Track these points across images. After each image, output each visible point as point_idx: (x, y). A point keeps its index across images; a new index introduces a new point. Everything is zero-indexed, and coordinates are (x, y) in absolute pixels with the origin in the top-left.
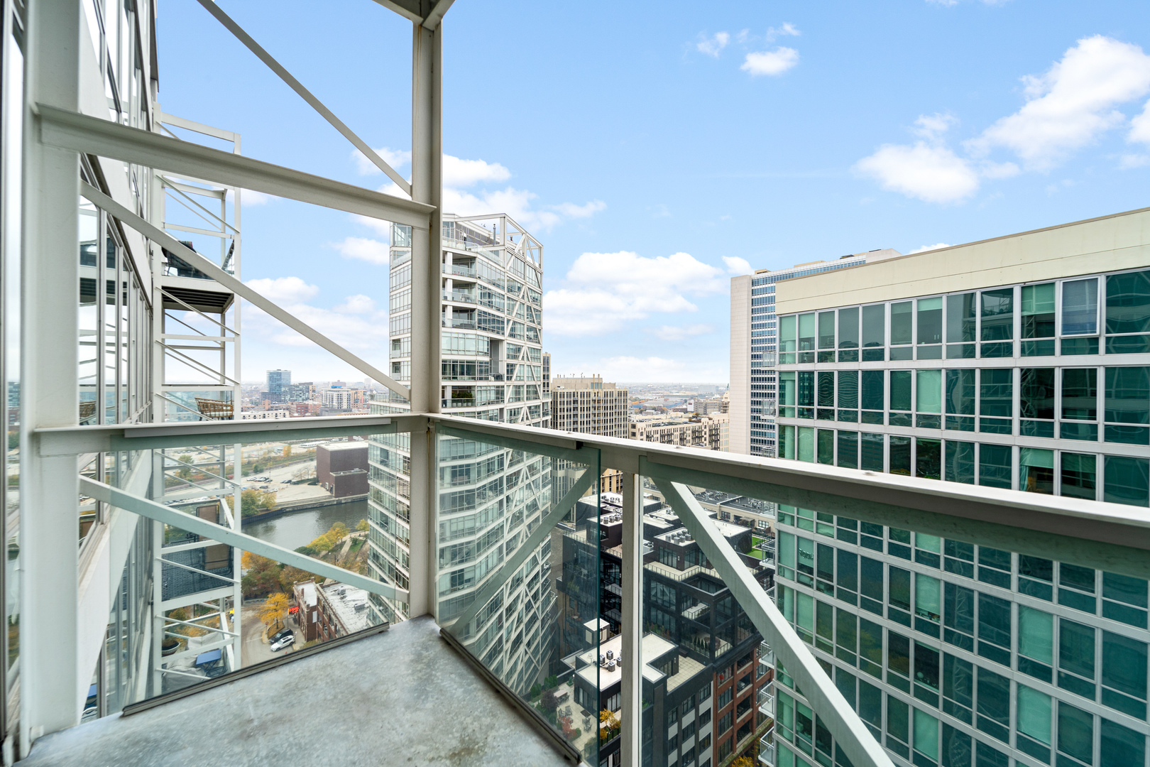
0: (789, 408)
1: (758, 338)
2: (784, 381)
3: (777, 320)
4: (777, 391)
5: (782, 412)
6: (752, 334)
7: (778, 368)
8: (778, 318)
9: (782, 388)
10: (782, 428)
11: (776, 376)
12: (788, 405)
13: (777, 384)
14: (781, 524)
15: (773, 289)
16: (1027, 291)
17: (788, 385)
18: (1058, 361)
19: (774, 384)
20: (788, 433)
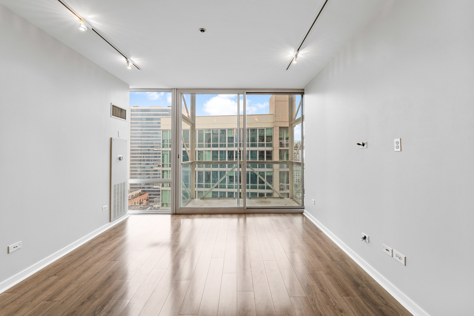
0: (165, 164)
1: (134, 135)
2: (164, 154)
3: (161, 132)
4: (161, 159)
5: (163, 166)
6: (131, 133)
7: (161, 149)
8: (161, 131)
9: (163, 157)
10: (163, 172)
11: (161, 152)
12: (165, 163)
13: (161, 155)
14: (163, 207)
15: (159, 119)
16: (229, 130)
17: (165, 156)
18: (235, 149)
19: (160, 155)
20: (165, 173)
